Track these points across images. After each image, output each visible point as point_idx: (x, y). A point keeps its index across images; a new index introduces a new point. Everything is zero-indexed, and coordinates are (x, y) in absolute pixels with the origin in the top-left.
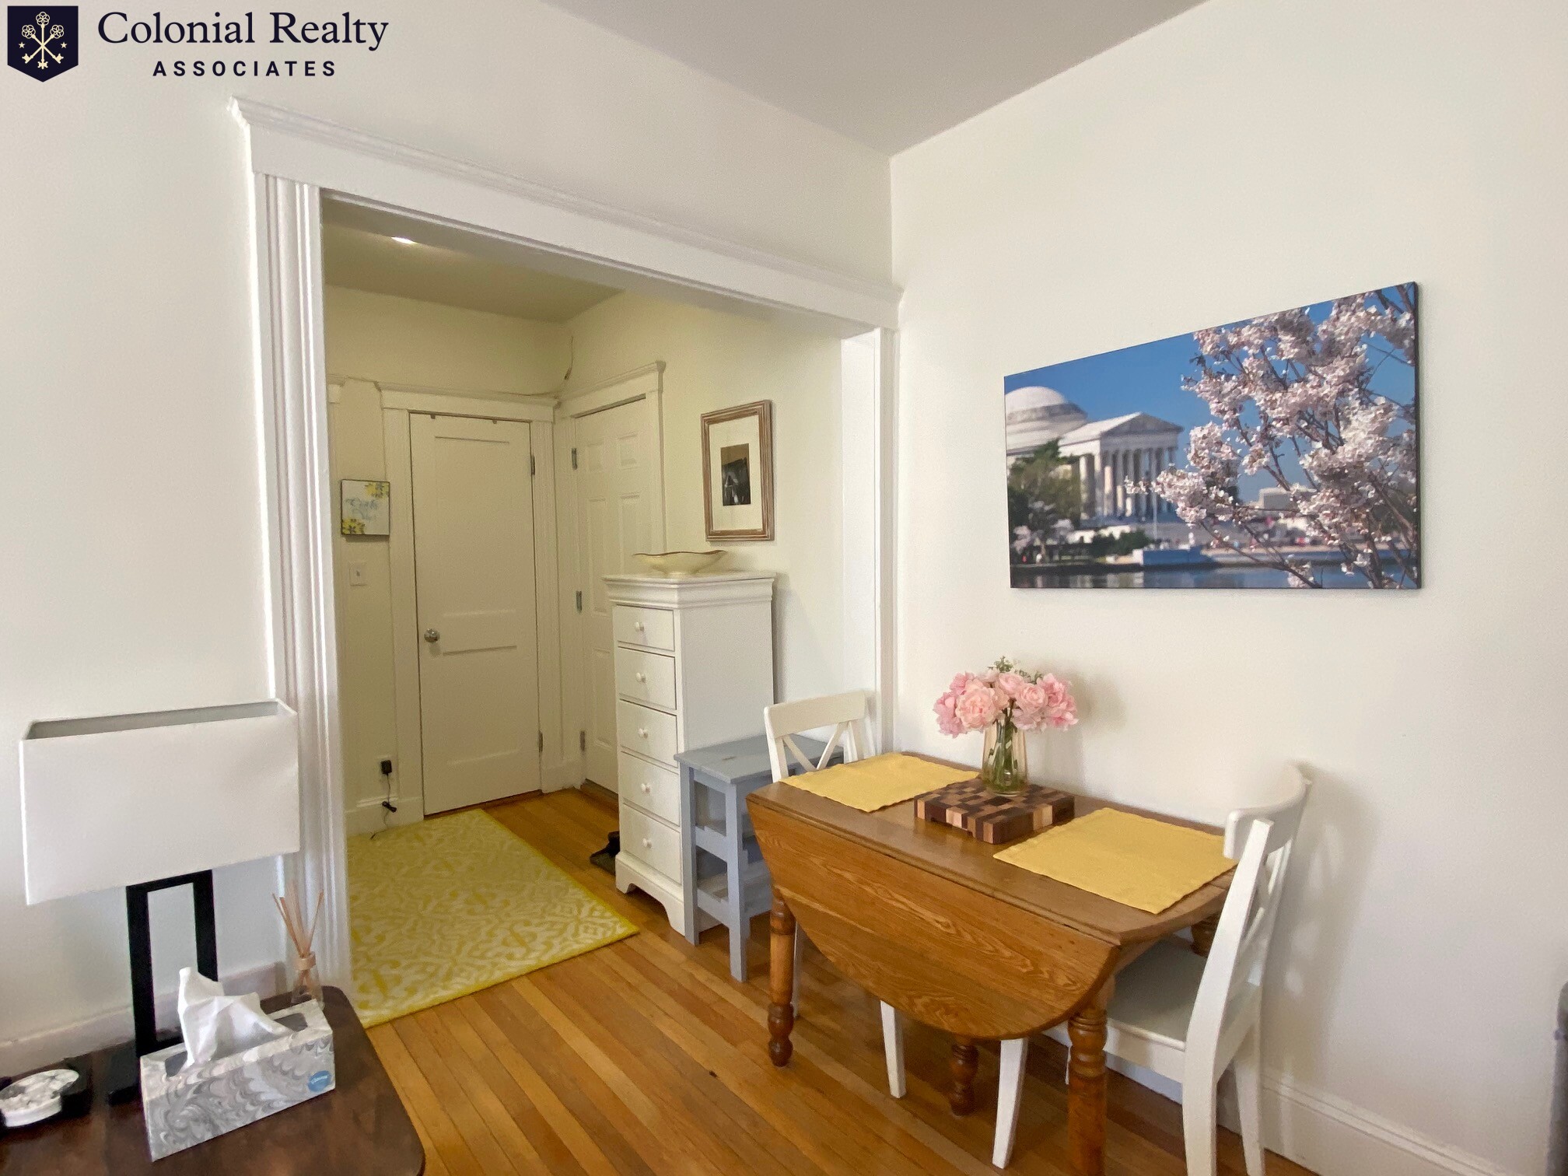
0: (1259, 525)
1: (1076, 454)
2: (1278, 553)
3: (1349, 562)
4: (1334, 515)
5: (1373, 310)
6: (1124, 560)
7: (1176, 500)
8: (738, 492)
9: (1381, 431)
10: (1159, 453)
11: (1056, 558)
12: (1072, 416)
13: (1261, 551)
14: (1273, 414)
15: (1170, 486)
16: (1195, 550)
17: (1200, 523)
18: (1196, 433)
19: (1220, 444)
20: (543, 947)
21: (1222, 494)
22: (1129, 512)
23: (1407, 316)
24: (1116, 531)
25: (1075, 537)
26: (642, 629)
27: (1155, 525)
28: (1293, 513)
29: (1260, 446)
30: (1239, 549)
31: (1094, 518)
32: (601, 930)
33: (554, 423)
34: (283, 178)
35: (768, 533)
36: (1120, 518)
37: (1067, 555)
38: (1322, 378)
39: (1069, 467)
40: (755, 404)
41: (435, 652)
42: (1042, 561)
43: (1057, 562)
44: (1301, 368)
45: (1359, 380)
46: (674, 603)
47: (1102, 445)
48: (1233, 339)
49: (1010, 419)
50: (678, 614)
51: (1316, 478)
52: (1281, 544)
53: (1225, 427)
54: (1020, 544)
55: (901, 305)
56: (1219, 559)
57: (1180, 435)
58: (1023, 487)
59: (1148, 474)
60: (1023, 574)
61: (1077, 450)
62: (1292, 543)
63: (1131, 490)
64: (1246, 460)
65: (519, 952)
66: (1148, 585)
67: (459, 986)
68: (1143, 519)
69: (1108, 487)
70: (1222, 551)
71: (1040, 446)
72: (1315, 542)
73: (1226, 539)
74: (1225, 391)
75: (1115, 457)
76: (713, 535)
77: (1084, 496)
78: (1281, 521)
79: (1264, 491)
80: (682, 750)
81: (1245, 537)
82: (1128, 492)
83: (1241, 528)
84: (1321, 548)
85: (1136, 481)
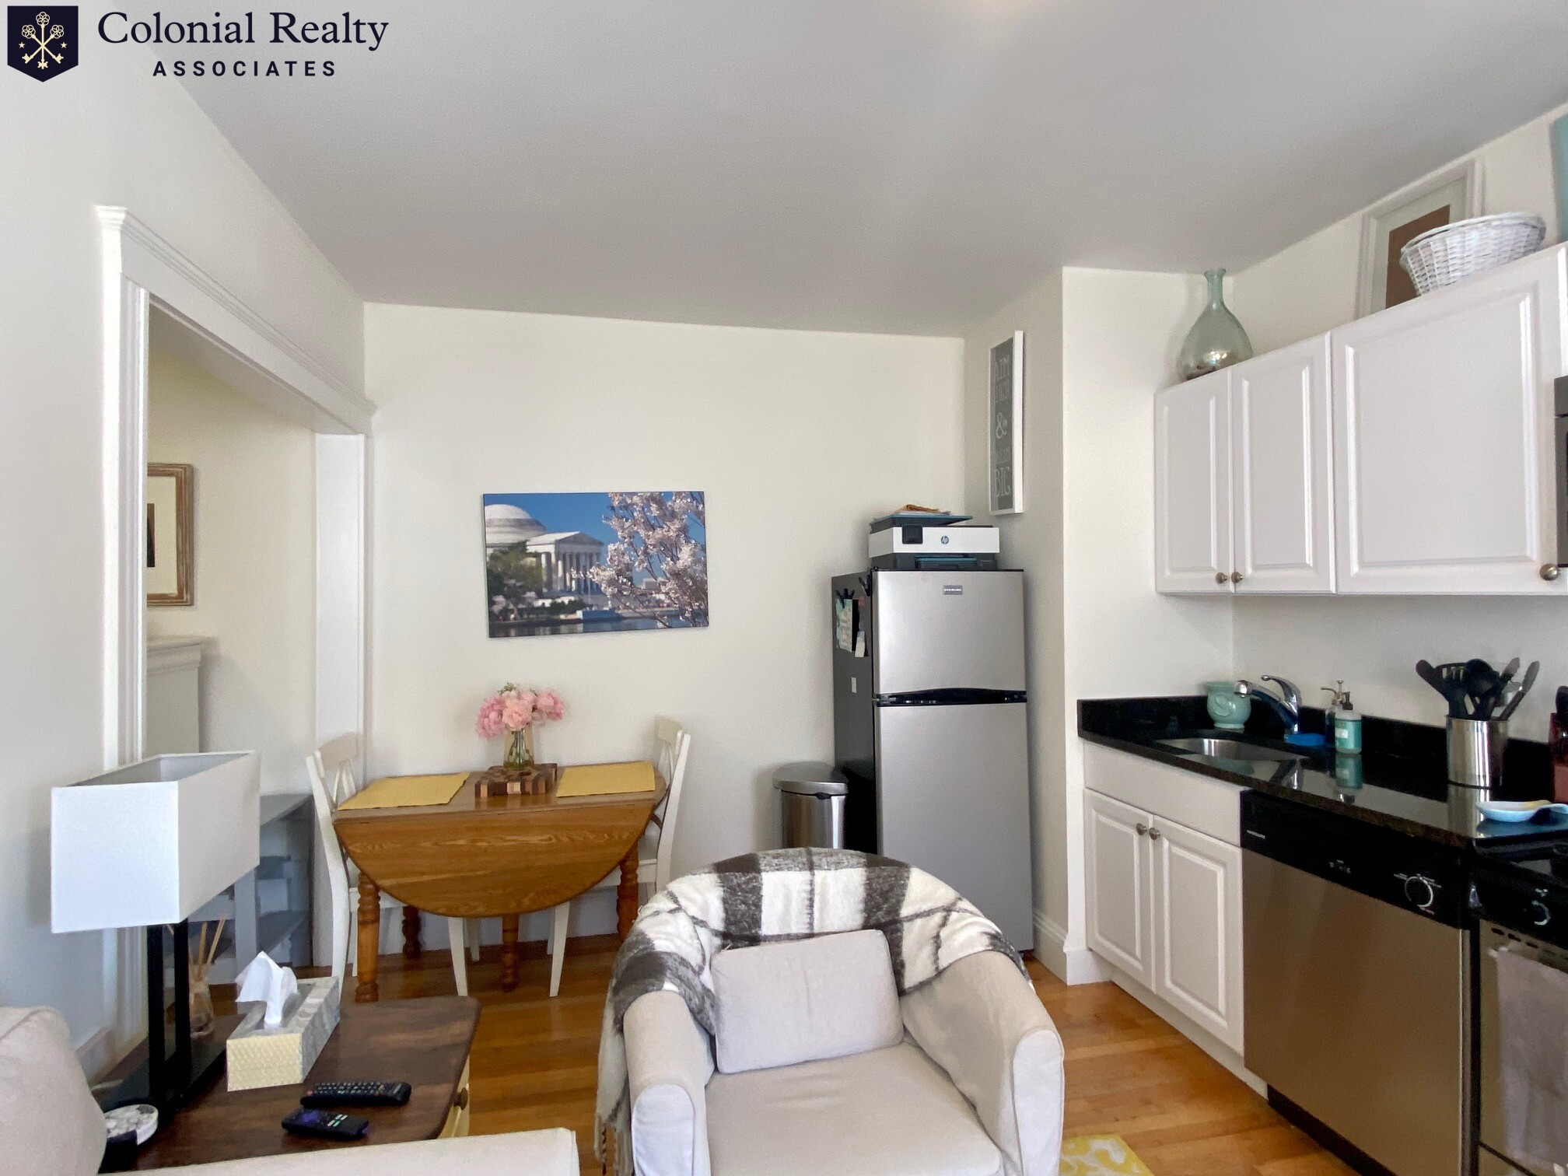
0: (643, 597)
1: (539, 551)
2: (652, 612)
3: (683, 615)
4: (676, 593)
5: (688, 500)
6: (571, 617)
7: (601, 583)
9: (693, 555)
10: (591, 556)
11: (526, 616)
12: (537, 528)
13: (645, 610)
14: (649, 542)
15: (597, 574)
16: (612, 610)
17: (614, 595)
18: (611, 547)
19: (624, 554)
21: (625, 580)
22: (574, 589)
23: (700, 505)
24: (566, 600)
25: (539, 603)
27: (589, 595)
28: (659, 591)
29: (643, 557)
30: (634, 610)
31: (551, 592)
35: (186, 598)
36: (567, 591)
37: (534, 614)
38: (669, 527)
39: (534, 559)
40: (172, 466)
42: (514, 619)
44: (660, 521)
45: (684, 530)
47: (556, 548)
48: (629, 501)
49: (486, 524)
51: (668, 575)
52: (654, 607)
53: (626, 545)
55: (375, 419)
56: (625, 615)
57: (603, 548)
58: (499, 569)
59: (585, 567)
61: (540, 549)
62: (659, 607)
63: (575, 576)
64: (637, 563)
66: (585, 631)
68: (582, 592)
69: (560, 573)
70: (626, 611)
71: (513, 544)
72: (668, 606)
73: (628, 604)
74: (625, 527)
75: (564, 556)
77: (545, 578)
79: (645, 580)
81: (637, 603)
82: (573, 577)
83: (635, 599)
84: (671, 609)
85: (578, 571)
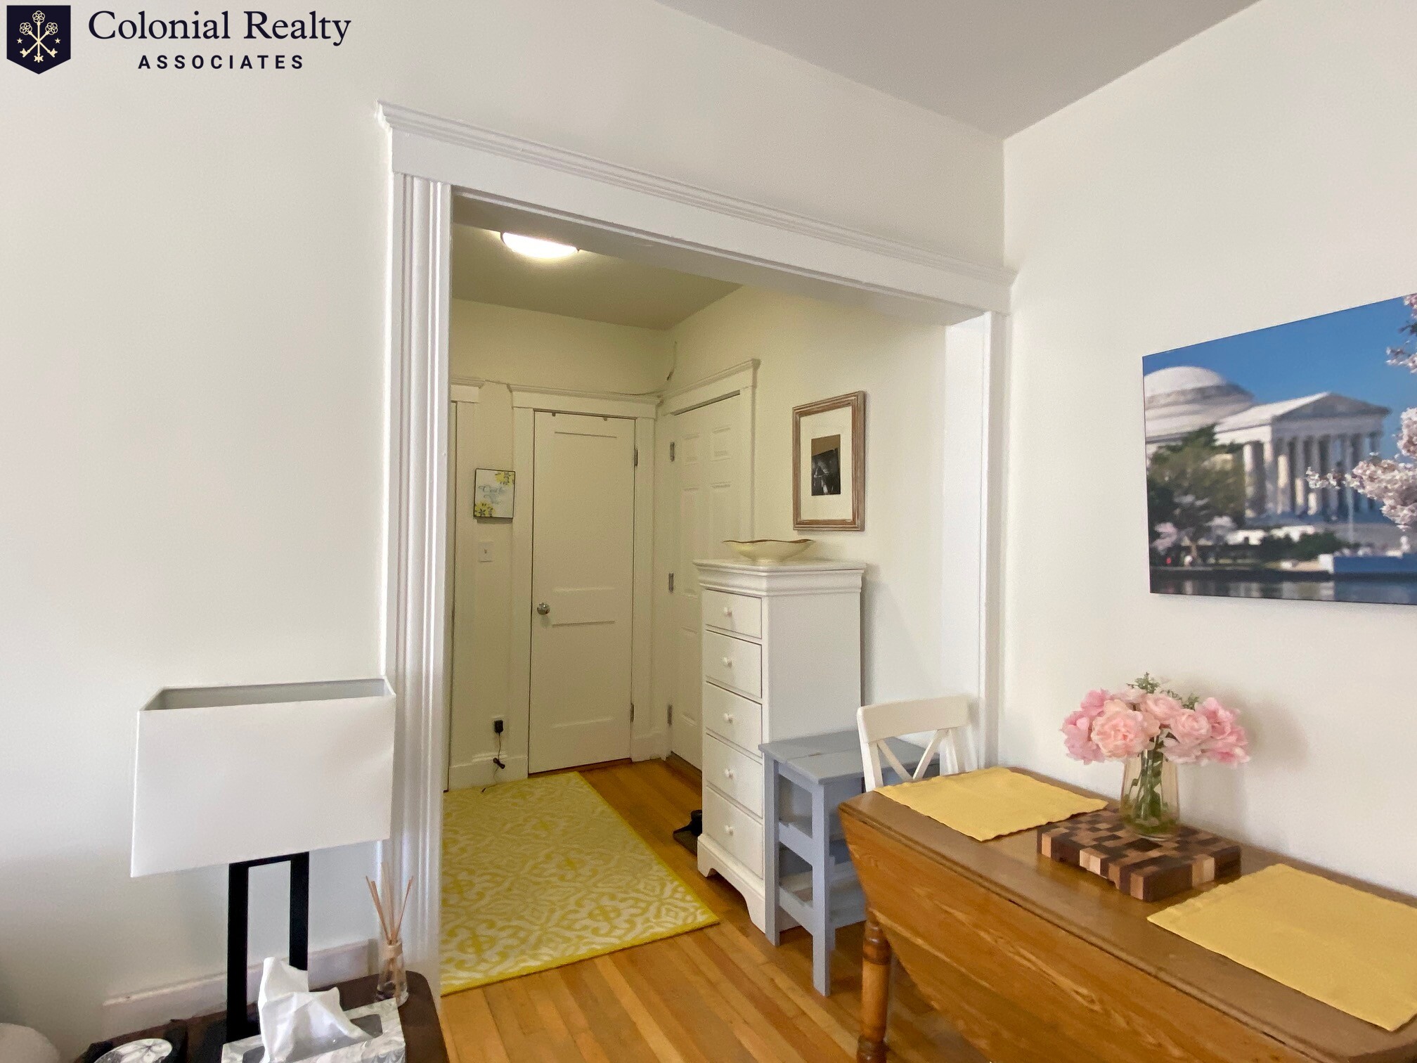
1: (1241, 441)
6: (1307, 567)
8: (828, 481)
10: (1356, 440)
11: (1212, 561)
12: (1234, 398)
15: (1371, 479)
17: (1415, 525)
18: (1410, 416)
20: (627, 926)
22: (1313, 510)
24: (1295, 532)
25: (1238, 537)
26: (730, 614)
27: (1350, 526)
31: (1264, 516)
32: (682, 914)
33: (655, 420)
34: (418, 177)
35: (858, 522)
36: (1300, 516)
37: (1229, 557)
39: (1229, 457)
40: (847, 396)
41: (546, 623)
42: (1192, 564)
43: (1212, 565)
46: (762, 591)
47: (1273, 432)
49: (1149, 404)
50: (765, 602)
54: (1162, 545)
55: (1014, 289)
58: (1167, 479)
59: (1340, 464)
61: (1240, 437)
63: (1315, 481)
65: (604, 927)
67: (547, 957)
68: (1334, 518)
69: (1283, 479)
71: (1191, 433)
75: (1292, 445)
76: (800, 524)
77: (1250, 491)
80: (766, 740)
82: (1313, 486)
85: (1323, 473)
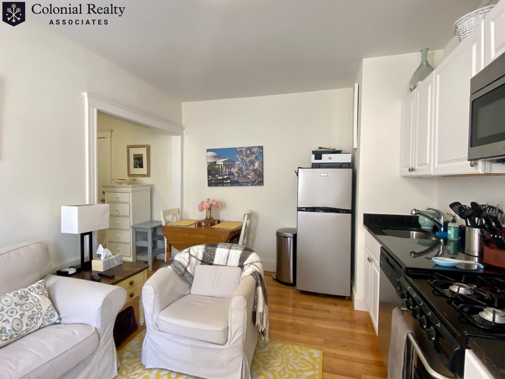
0: (245, 177)
1: (220, 164)
2: (247, 181)
3: (256, 182)
4: (254, 175)
5: (258, 149)
6: (227, 182)
7: (234, 172)
8: (139, 165)
9: (259, 165)
10: (232, 165)
12: (218, 158)
14: (247, 161)
15: (233, 170)
16: (237, 180)
17: (237, 176)
18: (237, 163)
19: (240, 164)
21: (240, 172)
22: (227, 174)
23: (262, 150)
24: (226, 177)
25: (219, 178)
26: (117, 198)
27: (231, 176)
29: (245, 165)
30: (243, 180)
31: (222, 175)
35: (148, 175)
36: (226, 175)
37: (218, 181)
38: (252, 157)
39: (218, 166)
40: (146, 145)
42: (213, 182)
43: (216, 182)
44: (250, 155)
45: (256, 157)
46: (130, 191)
47: (223, 163)
48: (242, 150)
49: (207, 157)
50: (131, 193)
51: (252, 170)
52: (248, 179)
53: (241, 162)
54: (210, 179)
56: (240, 182)
57: (235, 163)
58: (210, 169)
59: (230, 168)
60: (210, 184)
61: (220, 163)
62: (249, 179)
63: (228, 170)
64: (243, 167)
66: (230, 186)
69: (224, 170)
70: (240, 180)
71: (213, 162)
73: (241, 178)
74: (241, 157)
75: (225, 165)
76: (129, 175)
77: (220, 171)
78: (248, 176)
79: (246, 172)
80: (132, 224)
83: (243, 177)
84: (252, 180)
85: (228, 169)
